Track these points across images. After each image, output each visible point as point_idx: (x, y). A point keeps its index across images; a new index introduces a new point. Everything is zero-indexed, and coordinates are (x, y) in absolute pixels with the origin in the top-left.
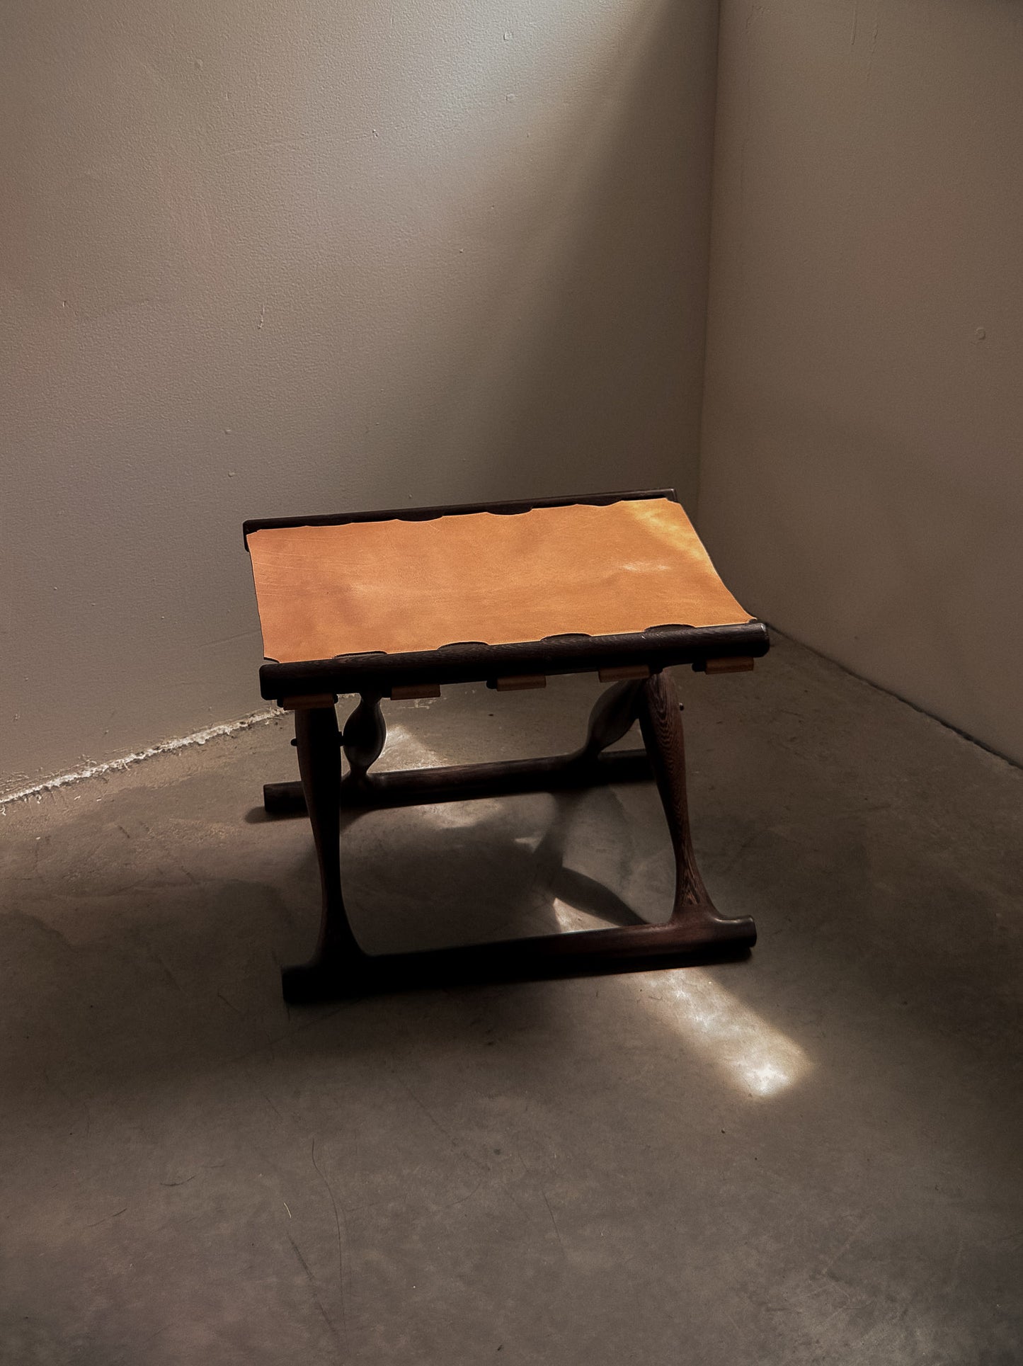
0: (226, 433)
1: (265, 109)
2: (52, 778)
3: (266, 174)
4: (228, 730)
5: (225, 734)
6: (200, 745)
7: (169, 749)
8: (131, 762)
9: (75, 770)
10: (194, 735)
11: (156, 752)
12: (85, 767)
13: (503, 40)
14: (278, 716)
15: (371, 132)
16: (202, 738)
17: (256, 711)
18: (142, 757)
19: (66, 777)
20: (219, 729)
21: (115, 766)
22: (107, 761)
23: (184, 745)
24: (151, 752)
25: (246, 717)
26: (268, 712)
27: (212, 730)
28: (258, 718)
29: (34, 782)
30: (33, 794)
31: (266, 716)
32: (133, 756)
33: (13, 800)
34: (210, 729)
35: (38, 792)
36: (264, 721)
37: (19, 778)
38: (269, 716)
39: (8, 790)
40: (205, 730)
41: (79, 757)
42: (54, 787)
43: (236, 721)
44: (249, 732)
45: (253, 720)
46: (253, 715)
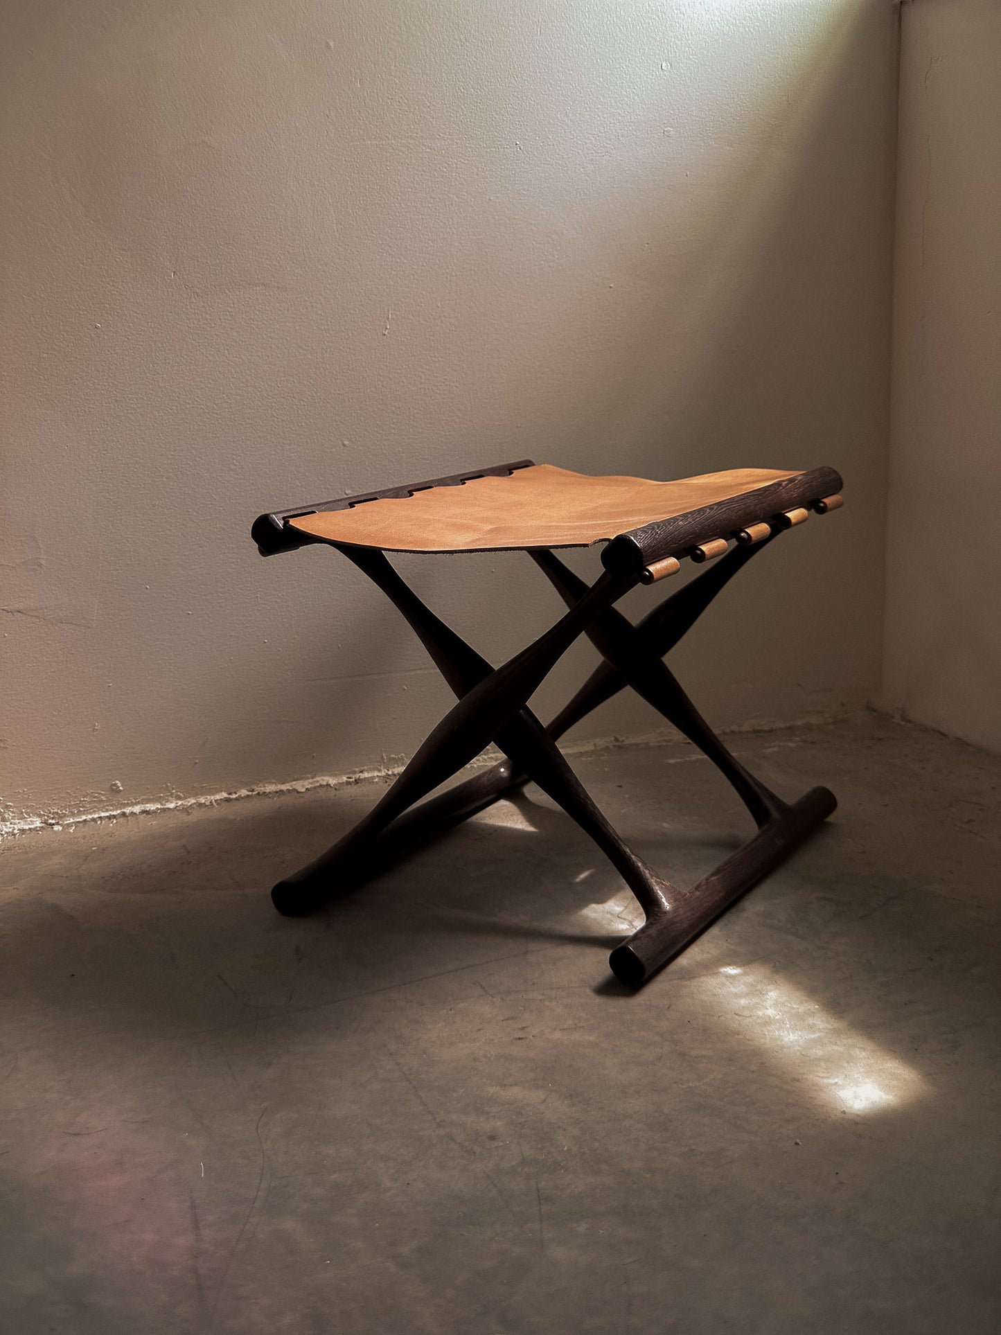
0: (344, 445)
1: (399, 102)
2: (133, 804)
3: (399, 171)
4: (332, 781)
5: (328, 785)
6: (298, 792)
7: (264, 793)
8: (221, 799)
9: (159, 800)
10: (295, 783)
11: (250, 793)
12: (170, 798)
13: (660, 70)
14: (389, 775)
15: (514, 144)
16: (303, 786)
17: (366, 768)
18: (234, 796)
19: (148, 805)
20: (323, 780)
21: (203, 801)
22: (195, 795)
23: (281, 791)
24: (244, 792)
25: (355, 773)
26: (379, 771)
27: (314, 780)
28: (366, 775)
29: (112, 805)
30: (109, 818)
31: (376, 774)
32: (225, 795)
33: (85, 821)
34: (313, 778)
35: (114, 817)
36: (373, 777)
37: (95, 797)
38: (380, 774)
39: (81, 809)
40: (308, 778)
41: (167, 786)
42: (133, 814)
43: (342, 774)
44: (355, 787)
45: (362, 776)
46: (362, 772)
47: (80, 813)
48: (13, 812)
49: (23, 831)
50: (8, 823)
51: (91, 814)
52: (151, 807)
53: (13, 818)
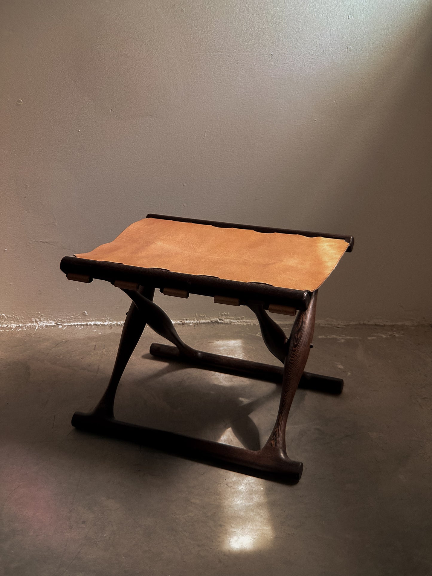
0: (184, 185)
1: (215, 35)
2: (91, 321)
3: (213, 66)
9: (102, 320)
12: (107, 320)
14: (197, 323)
15: (270, 54)
17: (188, 318)
19: (97, 322)
22: (117, 321)
25: (184, 320)
26: (194, 320)
28: (188, 322)
29: (83, 320)
30: (81, 325)
33: (71, 325)
35: (83, 325)
36: (190, 323)
37: (76, 316)
38: (193, 322)
39: (71, 320)
41: (105, 316)
42: (90, 325)
43: (178, 320)
44: (181, 326)
45: (186, 322)
46: (187, 320)
47: (70, 322)
48: (44, 318)
49: (47, 326)
50: (42, 322)
51: (75, 322)
52: (98, 323)
53: (44, 320)
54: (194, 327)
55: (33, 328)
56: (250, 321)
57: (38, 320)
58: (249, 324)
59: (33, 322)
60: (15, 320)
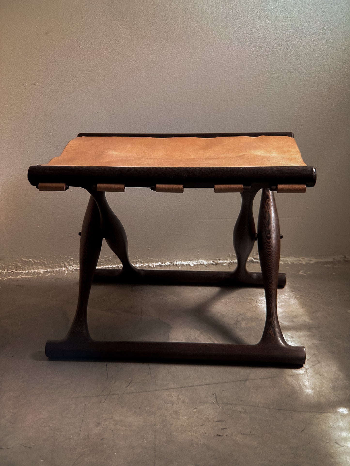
4: (206, 263)
5: (203, 264)
6: (190, 266)
7: (176, 264)
8: (158, 265)
10: (189, 261)
11: (170, 264)
12: (138, 262)
14: (231, 263)
16: (193, 263)
17: (221, 258)
18: (163, 265)
20: (202, 262)
21: (151, 265)
22: (148, 262)
23: (183, 265)
24: (168, 263)
25: (216, 260)
26: (227, 260)
27: (198, 261)
28: (221, 262)
29: (114, 263)
31: (226, 261)
32: (160, 263)
34: (197, 260)
35: (114, 268)
36: (224, 263)
37: (107, 259)
38: (227, 262)
40: (195, 260)
41: (136, 257)
43: (210, 260)
44: (215, 266)
45: (219, 262)
46: (219, 260)
47: (100, 265)
48: (73, 262)
50: (71, 266)
51: (105, 265)
53: (73, 264)
54: (229, 267)
55: (63, 272)
56: (287, 259)
57: (67, 264)
58: (287, 262)
59: (61, 267)
60: (42, 265)
